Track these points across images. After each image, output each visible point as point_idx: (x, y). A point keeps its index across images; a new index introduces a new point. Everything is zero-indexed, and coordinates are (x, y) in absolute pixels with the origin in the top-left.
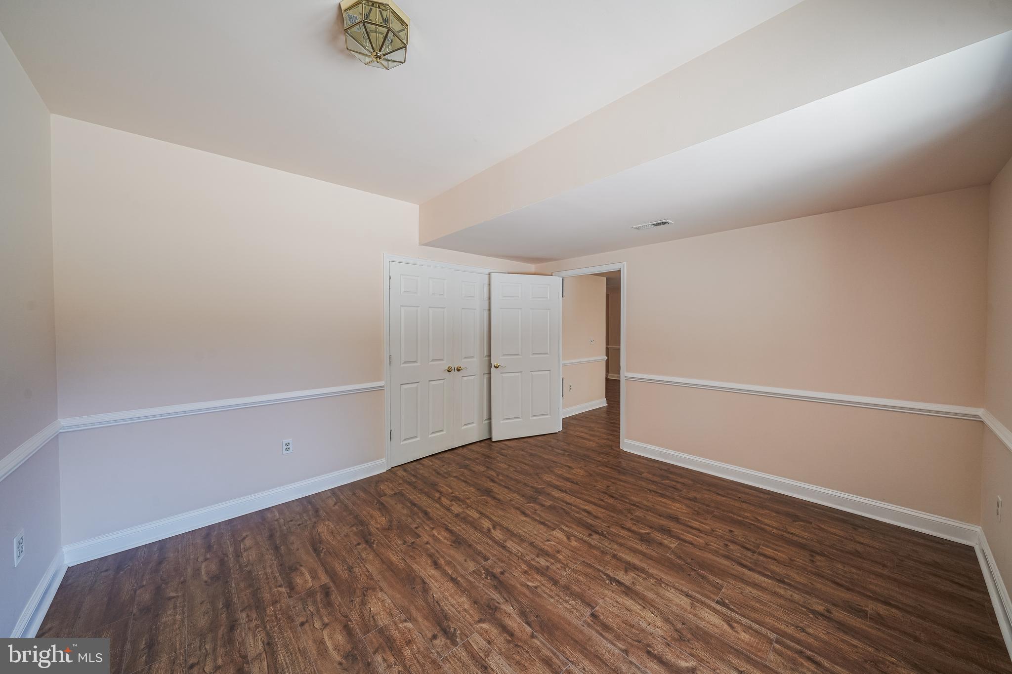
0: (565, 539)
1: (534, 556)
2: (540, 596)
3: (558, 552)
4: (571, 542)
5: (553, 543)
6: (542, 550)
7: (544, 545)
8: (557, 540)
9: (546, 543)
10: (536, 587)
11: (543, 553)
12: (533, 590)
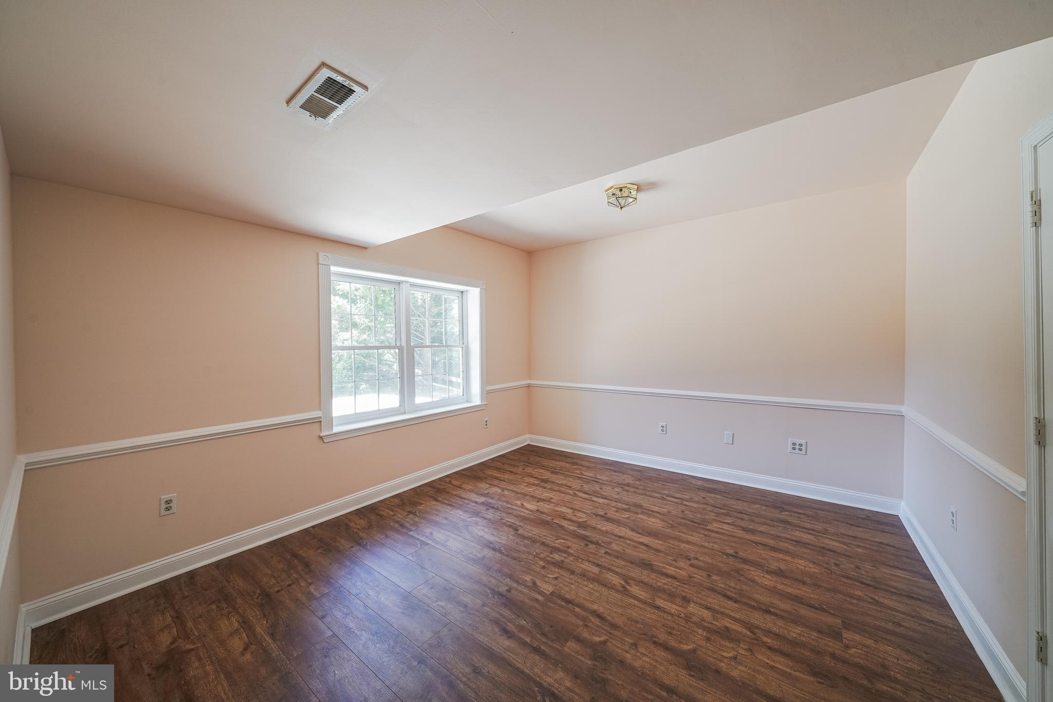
0: (539, 583)
1: (566, 560)
2: (553, 535)
3: (544, 567)
4: (532, 580)
5: (551, 576)
6: (561, 567)
7: (559, 573)
8: (547, 579)
9: (558, 575)
10: (557, 539)
11: (560, 565)
12: (558, 538)
